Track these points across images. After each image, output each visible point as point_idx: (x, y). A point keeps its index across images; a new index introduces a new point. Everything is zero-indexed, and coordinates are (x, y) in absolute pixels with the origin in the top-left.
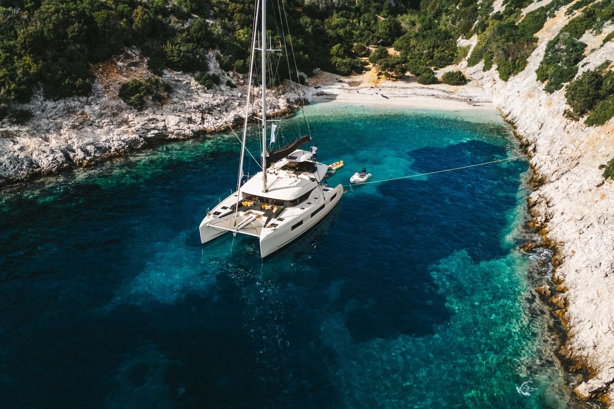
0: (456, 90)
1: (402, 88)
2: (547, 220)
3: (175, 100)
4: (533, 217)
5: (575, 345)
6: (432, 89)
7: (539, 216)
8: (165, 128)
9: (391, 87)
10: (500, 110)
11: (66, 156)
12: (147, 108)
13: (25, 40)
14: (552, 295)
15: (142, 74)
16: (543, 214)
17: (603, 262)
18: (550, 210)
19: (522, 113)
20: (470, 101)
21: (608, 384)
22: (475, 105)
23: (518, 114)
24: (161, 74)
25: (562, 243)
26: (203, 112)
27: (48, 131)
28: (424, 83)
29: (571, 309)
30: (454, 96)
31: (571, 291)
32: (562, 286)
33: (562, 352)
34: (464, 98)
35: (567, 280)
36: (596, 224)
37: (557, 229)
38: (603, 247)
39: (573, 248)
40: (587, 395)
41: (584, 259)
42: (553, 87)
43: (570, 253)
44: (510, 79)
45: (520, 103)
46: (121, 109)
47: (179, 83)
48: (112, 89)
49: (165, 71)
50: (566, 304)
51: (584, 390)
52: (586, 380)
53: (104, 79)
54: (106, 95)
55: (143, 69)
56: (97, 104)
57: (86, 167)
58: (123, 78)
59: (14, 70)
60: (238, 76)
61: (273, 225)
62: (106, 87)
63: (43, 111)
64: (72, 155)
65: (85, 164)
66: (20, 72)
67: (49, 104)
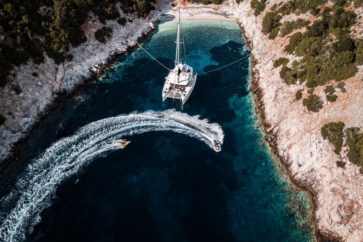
0: (219, 8)
1: (196, 8)
2: (258, 80)
3: (115, 35)
4: (254, 79)
5: (267, 120)
6: (209, 7)
7: (256, 78)
8: (116, 50)
9: (192, 8)
10: (237, 20)
11: (91, 71)
12: (107, 41)
13: (59, 24)
14: (261, 106)
15: (99, 25)
16: (257, 78)
17: (273, 97)
18: (259, 76)
19: (246, 24)
20: (225, 15)
21: (273, 128)
22: (228, 18)
23: (245, 25)
24: (105, 23)
25: (263, 89)
26: (125, 38)
27: (80, 62)
28: (205, 4)
29: (266, 111)
30: (218, 12)
31: (265, 105)
32: (263, 103)
33: (264, 122)
34: (223, 13)
35: (264, 102)
36: (271, 84)
37: (261, 84)
38: (273, 92)
39: (265, 91)
40: (269, 131)
41: (268, 95)
42: (257, 13)
43: (265, 93)
44: (240, 3)
45: (245, 19)
46: (99, 45)
47: (113, 26)
48: (92, 36)
49: (106, 21)
50: (264, 109)
51: (268, 130)
52: (269, 128)
53: (87, 32)
54: (91, 40)
55: (98, 23)
56: (90, 45)
57: (99, 74)
58: (94, 30)
59: (60, 38)
60: (131, 15)
61: (185, 95)
62: (90, 35)
63: (75, 53)
64: (92, 70)
65: (98, 73)
66: (63, 39)
67: (75, 49)
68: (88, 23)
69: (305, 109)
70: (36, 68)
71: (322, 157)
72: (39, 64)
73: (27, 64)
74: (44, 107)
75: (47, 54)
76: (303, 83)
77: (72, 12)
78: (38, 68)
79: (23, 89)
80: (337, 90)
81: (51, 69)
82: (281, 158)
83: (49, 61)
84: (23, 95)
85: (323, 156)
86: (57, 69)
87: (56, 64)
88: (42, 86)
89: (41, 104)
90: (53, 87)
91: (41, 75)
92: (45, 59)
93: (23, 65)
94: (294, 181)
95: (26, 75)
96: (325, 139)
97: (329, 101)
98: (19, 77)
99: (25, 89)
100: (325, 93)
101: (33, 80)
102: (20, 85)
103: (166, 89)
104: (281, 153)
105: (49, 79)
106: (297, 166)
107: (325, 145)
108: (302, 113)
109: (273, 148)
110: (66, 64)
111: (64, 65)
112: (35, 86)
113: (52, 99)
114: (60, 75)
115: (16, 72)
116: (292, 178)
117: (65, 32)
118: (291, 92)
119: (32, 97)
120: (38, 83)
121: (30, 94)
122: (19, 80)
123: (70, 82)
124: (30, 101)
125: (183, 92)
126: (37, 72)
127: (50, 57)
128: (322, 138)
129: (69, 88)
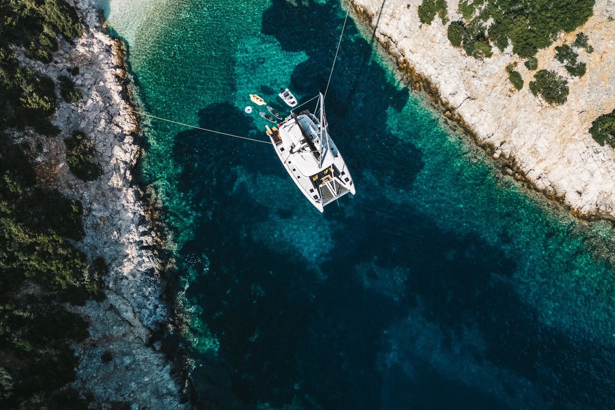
2: (405, 58)
3: (92, 135)
4: (395, 57)
7: (398, 55)
8: (127, 164)
11: (145, 248)
14: (451, 113)
16: (399, 53)
21: (501, 148)
24: (57, 130)
27: (118, 252)
29: (466, 119)
31: (457, 107)
33: (479, 144)
39: (437, 79)
40: (498, 157)
46: (99, 188)
47: (71, 120)
48: (73, 183)
49: (53, 123)
50: (461, 117)
53: (59, 183)
54: (81, 192)
55: (47, 141)
56: (91, 203)
57: (162, 239)
58: (61, 165)
59: (56, 254)
60: (60, 55)
61: (347, 180)
62: (70, 187)
63: (96, 248)
64: (145, 244)
65: (159, 240)
66: (61, 251)
67: (88, 240)
68: (38, 163)
69: (540, 101)
70: (94, 346)
71: (609, 172)
72: (87, 335)
73: (78, 358)
74: (173, 382)
75: (73, 304)
76: (505, 49)
77: (11, 183)
78: (94, 341)
79: (125, 398)
80: (580, 51)
81: (108, 320)
82: (544, 192)
83: (89, 310)
84: (137, 405)
85: (610, 170)
86: (112, 307)
87: (102, 302)
88: (134, 361)
89: (166, 385)
90: (141, 339)
91: (111, 347)
92: (83, 316)
93: (78, 368)
94: (583, 218)
95: (100, 375)
96: (602, 145)
97: (575, 76)
98: (99, 390)
99: (128, 395)
100: (559, 62)
101: (115, 367)
102: (114, 399)
103: (312, 191)
104: (540, 185)
105: (124, 335)
106: (577, 196)
107: (605, 153)
108: (538, 110)
109: (522, 181)
110: (109, 283)
111: (108, 287)
112: (129, 373)
113: (161, 355)
114: (127, 311)
115: (85, 389)
116: (577, 215)
117: (49, 235)
118: (493, 73)
119: (148, 393)
120: (125, 364)
121: (142, 392)
122: (103, 394)
123: (149, 305)
124: (154, 401)
125: (340, 176)
126: (104, 350)
127: (83, 304)
128: (597, 145)
129: (161, 315)
